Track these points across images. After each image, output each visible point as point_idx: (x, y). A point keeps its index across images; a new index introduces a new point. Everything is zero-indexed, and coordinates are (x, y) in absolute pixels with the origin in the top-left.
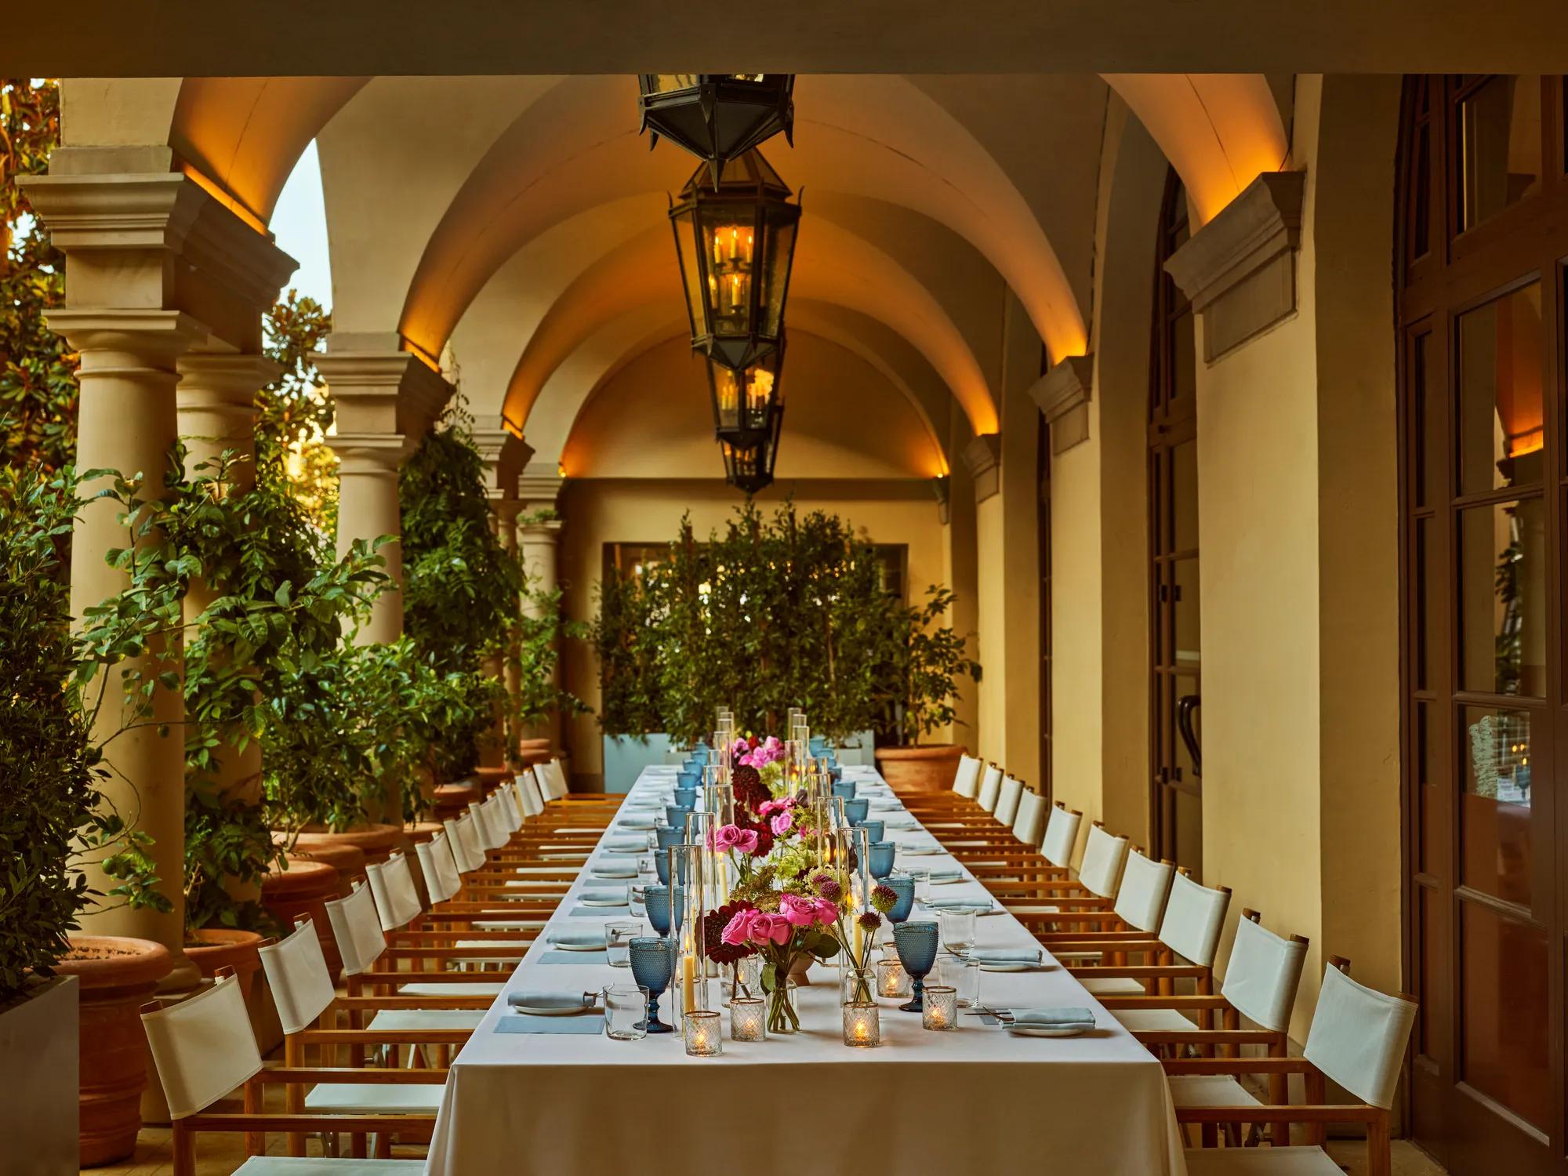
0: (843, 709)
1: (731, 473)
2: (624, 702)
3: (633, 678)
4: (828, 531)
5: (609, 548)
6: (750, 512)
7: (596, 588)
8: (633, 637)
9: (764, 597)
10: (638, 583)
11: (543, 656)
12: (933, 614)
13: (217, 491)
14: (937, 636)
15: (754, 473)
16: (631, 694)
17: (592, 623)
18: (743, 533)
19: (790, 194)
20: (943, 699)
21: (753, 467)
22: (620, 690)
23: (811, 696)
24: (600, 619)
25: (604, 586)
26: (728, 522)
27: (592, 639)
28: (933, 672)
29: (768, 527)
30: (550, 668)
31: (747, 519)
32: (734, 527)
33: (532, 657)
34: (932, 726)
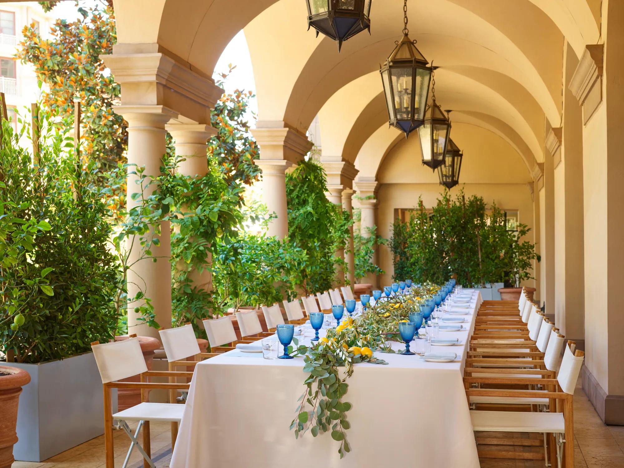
0: (484, 273)
1: (441, 181)
2: (402, 271)
3: (406, 261)
4: (478, 203)
5: (396, 210)
6: (446, 195)
7: (391, 226)
8: (407, 245)
9: (451, 228)
10: (408, 224)
11: (369, 252)
12: (522, 235)
13: (172, 172)
14: (523, 245)
15: (450, 180)
16: (405, 267)
17: (389, 240)
18: (443, 204)
19: (428, 63)
20: (526, 269)
21: (451, 178)
22: (401, 266)
23: (471, 267)
24: (393, 238)
25: (394, 225)
26: (437, 199)
27: (390, 246)
28: (522, 258)
29: (454, 201)
30: (372, 256)
31: (445, 197)
32: (440, 201)
33: (364, 252)
34: (521, 280)
